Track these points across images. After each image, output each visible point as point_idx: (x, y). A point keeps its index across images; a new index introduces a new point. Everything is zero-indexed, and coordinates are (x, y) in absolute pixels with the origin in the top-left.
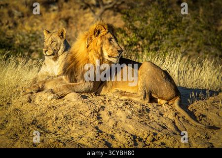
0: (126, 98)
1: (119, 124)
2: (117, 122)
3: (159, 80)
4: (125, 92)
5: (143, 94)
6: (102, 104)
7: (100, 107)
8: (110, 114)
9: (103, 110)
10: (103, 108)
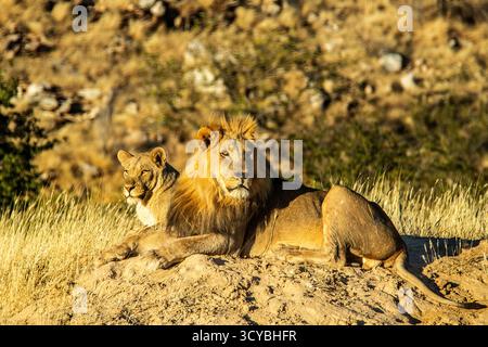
0: (300, 259)
1: (290, 308)
2: (285, 305)
3: (362, 222)
4: (298, 248)
5: (334, 251)
6: (255, 273)
7: (250, 278)
8: (272, 291)
9: (258, 284)
10: (256, 280)
